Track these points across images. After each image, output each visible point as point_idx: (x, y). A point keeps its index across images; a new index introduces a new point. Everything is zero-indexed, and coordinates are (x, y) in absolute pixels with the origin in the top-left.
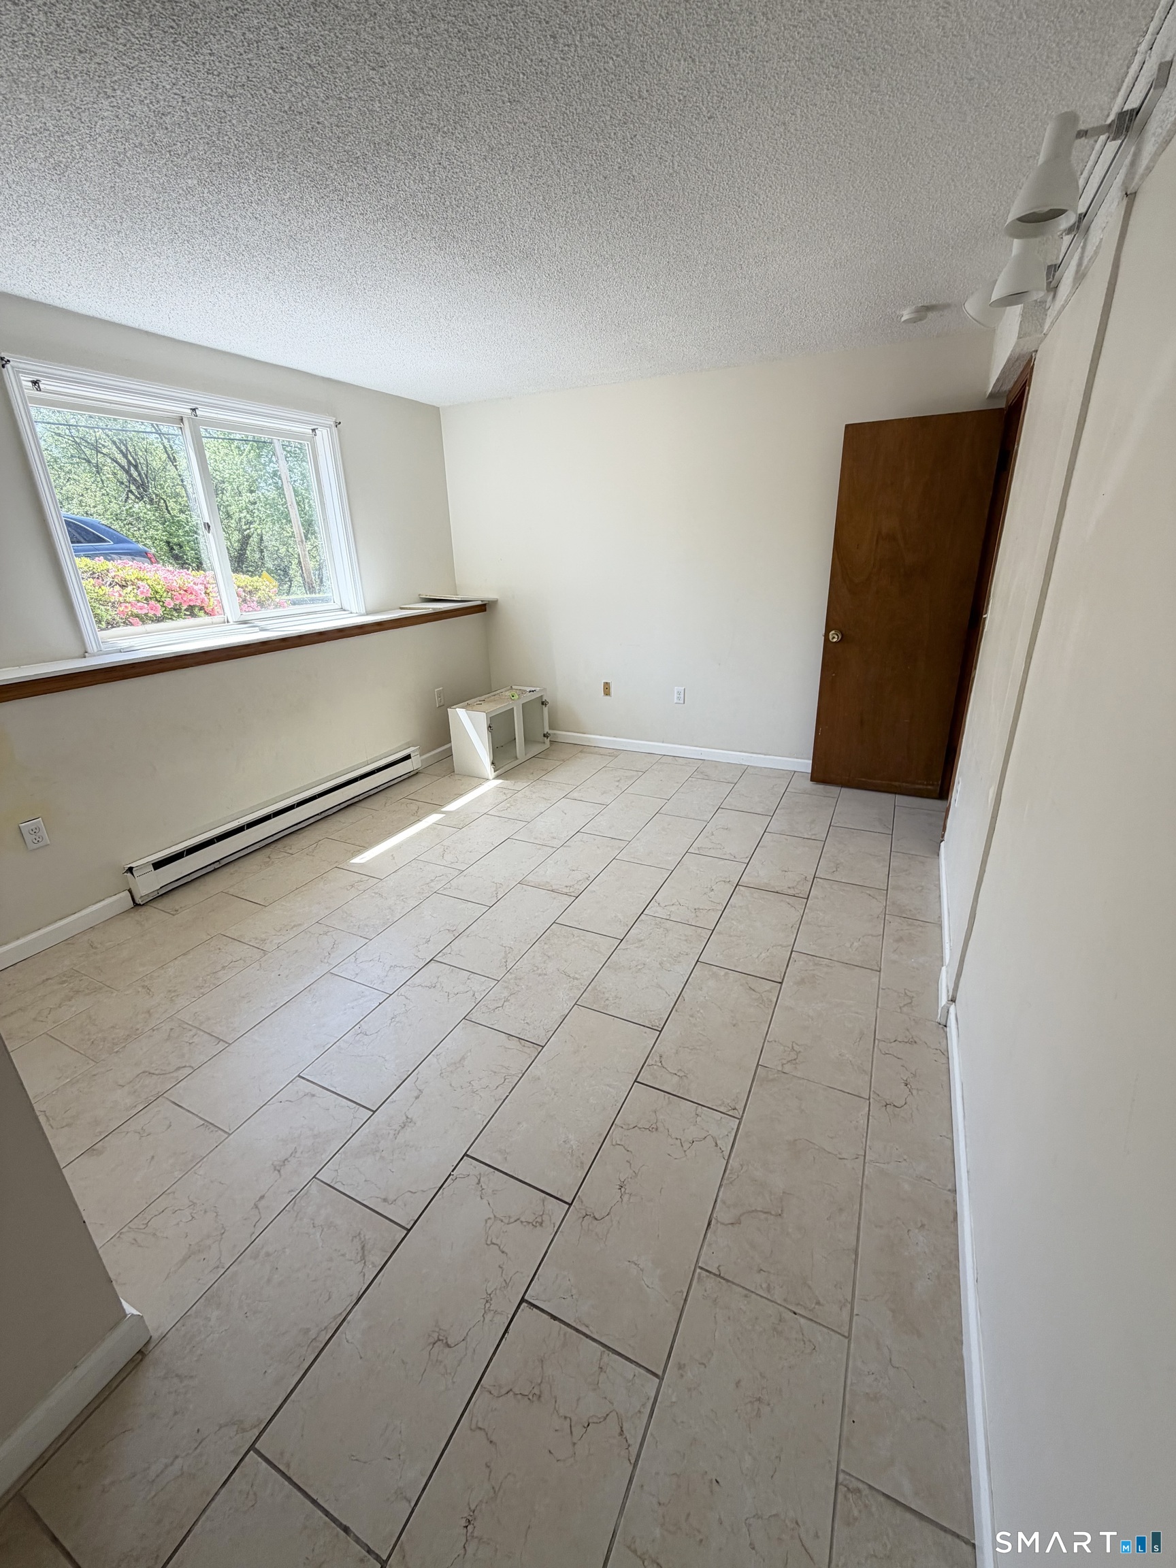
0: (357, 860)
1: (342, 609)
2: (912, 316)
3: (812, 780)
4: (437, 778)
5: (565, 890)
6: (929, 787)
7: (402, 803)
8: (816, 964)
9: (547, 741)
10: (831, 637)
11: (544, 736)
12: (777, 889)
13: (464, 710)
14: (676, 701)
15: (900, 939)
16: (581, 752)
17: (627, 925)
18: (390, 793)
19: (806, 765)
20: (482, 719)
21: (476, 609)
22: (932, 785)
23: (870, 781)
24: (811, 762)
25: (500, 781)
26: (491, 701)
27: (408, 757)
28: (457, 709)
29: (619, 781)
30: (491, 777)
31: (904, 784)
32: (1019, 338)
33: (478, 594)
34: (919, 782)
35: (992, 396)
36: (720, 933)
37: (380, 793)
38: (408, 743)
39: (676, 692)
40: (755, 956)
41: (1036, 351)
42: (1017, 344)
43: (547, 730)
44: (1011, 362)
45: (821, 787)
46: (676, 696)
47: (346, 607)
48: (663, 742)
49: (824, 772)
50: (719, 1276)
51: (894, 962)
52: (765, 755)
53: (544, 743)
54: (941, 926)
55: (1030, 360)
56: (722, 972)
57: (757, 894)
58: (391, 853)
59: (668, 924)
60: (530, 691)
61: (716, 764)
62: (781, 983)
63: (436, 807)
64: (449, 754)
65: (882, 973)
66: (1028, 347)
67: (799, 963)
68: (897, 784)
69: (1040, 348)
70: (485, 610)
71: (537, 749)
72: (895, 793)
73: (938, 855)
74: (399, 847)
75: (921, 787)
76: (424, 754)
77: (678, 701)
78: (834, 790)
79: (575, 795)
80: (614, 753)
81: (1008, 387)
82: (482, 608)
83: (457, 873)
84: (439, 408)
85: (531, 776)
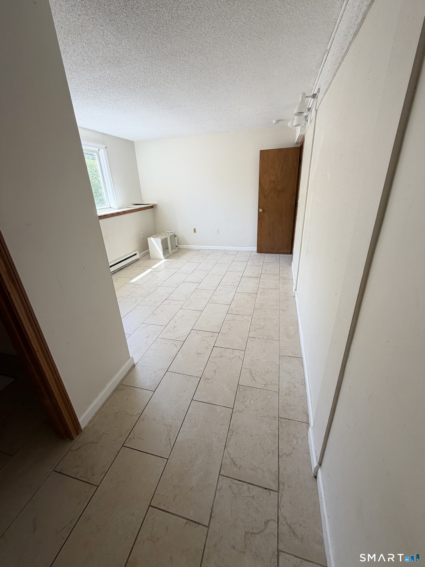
0: (131, 281)
1: (110, 208)
2: (275, 122)
3: (257, 252)
4: (145, 260)
5: (197, 282)
6: (288, 251)
7: (138, 267)
8: (264, 289)
9: (177, 248)
10: (260, 210)
11: (176, 246)
12: (252, 277)
13: (153, 238)
14: (216, 233)
15: (283, 283)
16: (188, 250)
17: (216, 287)
18: (133, 265)
19: (255, 249)
20: (159, 240)
21: (150, 207)
22: (289, 250)
23: (273, 251)
24: (257, 248)
25: (166, 260)
26: (160, 236)
27: (136, 254)
28: (151, 238)
29: (202, 257)
30: (163, 259)
31: (282, 251)
32: (301, 131)
33: (151, 202)
34: (286, 250)
35: (296, 143)
36: (240, 286)
37: (129, 265)
38: (135, 250)
39: (216, 230)
40: (250, 289)
41: (305, 134)
42: (300, 133)
43: (177, 245)
44: (300, 137)
45: (260, 254)
46: (216, 231)
47: (111, 207)
48: (213, 246)
49: (260, 250)
50: (253, 337)
51: (283, 287)
52: (243, 247)
53: (176, 249)
54: (293, 280)
55: (304, 136)
56: (242, 293)
57: (247, 278)
58: (141, 279)
59: (226, 286)
60: (171, 233)
61: (229, 251)
62: (257, 294)
63: (150, 267)
64: (148, 253)
65: (280, 289)
66: (303, 133)
67: (260, 290)
68: (280, 251)
69: (306, 133)
70: (153, 208)
71: (174, 251)
72: (280, 254)
73: (291, 266)
74: (143, 277)
75: (286, 251)
76: (141, 253)
77: (217, 233)
78: (264, 254)
79: (190, 261)
80: (199, 250)
81: (300, 141)
82: (152, 207)
83: (164, 281)
84: (133, 142)
85: (175, 258)
